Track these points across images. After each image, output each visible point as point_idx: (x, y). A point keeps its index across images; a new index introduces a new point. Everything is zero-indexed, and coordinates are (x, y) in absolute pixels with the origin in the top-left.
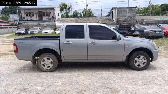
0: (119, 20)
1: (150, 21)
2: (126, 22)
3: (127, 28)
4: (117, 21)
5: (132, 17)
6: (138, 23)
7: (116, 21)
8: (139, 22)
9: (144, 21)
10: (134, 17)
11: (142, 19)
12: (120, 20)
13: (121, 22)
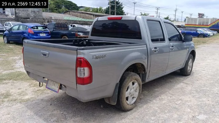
0: (18, 14)
1: (60, 20)
2: (29, 18)
3: (64, 27)
4: (16, 16)
5: (37, 13)
6: (46, 22)
7: (14, 16)
8: (47, 20)
9: (53, 19)
10: (40, 13)
11: (50, 16)
12: (20, 15)
13: (22, 18)
